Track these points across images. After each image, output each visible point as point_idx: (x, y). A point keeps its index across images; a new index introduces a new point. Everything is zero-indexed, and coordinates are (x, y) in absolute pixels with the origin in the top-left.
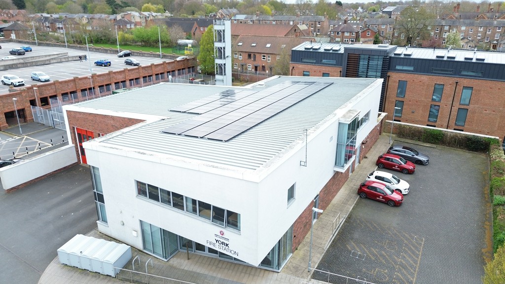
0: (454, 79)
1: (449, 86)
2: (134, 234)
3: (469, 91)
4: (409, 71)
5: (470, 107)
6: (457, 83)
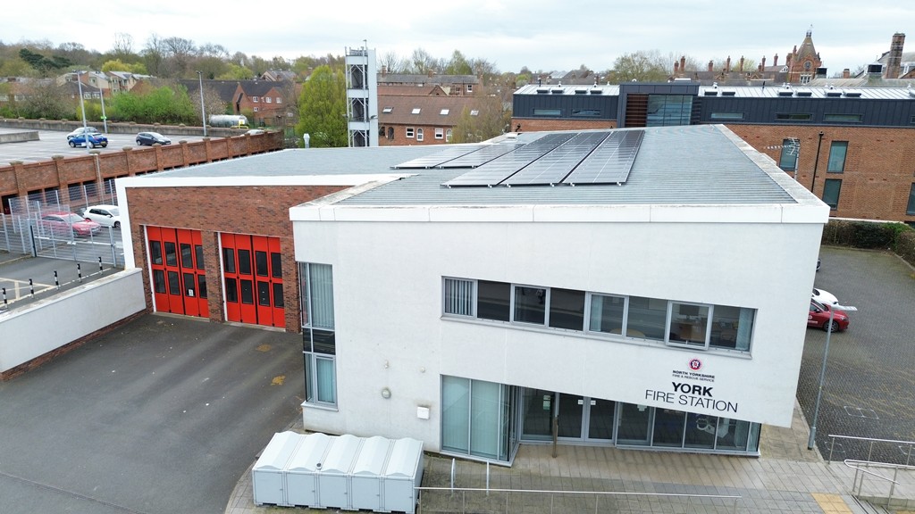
0: (815, 129)
1: (809, 142)
2: (424, 413)
3: (842, 149)
4: (736, 120)
5: (846, 177)
6: (821, 135)
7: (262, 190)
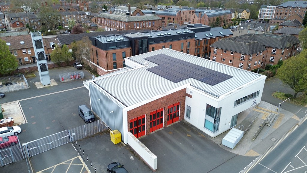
1: (166, 46)
2: (230, 124)
6: (168, 44)
7: (162, 98)
